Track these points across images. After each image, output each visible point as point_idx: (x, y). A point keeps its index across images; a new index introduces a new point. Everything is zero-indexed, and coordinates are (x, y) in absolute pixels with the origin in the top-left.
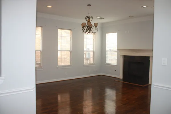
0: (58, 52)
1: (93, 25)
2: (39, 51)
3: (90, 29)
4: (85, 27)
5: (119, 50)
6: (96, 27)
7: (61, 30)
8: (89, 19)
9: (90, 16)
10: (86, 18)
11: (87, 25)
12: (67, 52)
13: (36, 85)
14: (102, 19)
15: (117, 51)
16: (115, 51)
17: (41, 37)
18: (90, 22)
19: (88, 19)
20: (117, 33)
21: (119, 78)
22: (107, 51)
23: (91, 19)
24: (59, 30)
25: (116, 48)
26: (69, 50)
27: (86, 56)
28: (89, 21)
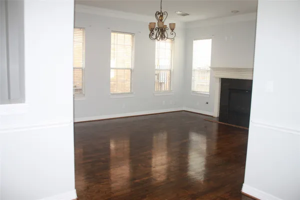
0: (111, 70)
1: (168, 26)
2: (79, 68)
3: (162, 34)
4: (154, 31)
5: (214, 69)
6: (172, 30)
7: (116, 34)
8: (162, 16)
9: (163, 12)
10: (156, 14)
11: (157, 26)
12: (126, 70)
13: (75, 123)
14: (185, 16)
15: (211, 71)
16: (208, 71)
17: (83, 45)
18: (163, 21)
19: (159, 16)
20: (211, 40)
21: (212, 116)
22: (194, 70)
23: (164, 16)
24: (112, 34)
25: (210, 65)
26: (130, 67)
27: (158, 78)
28: (161, 20)
